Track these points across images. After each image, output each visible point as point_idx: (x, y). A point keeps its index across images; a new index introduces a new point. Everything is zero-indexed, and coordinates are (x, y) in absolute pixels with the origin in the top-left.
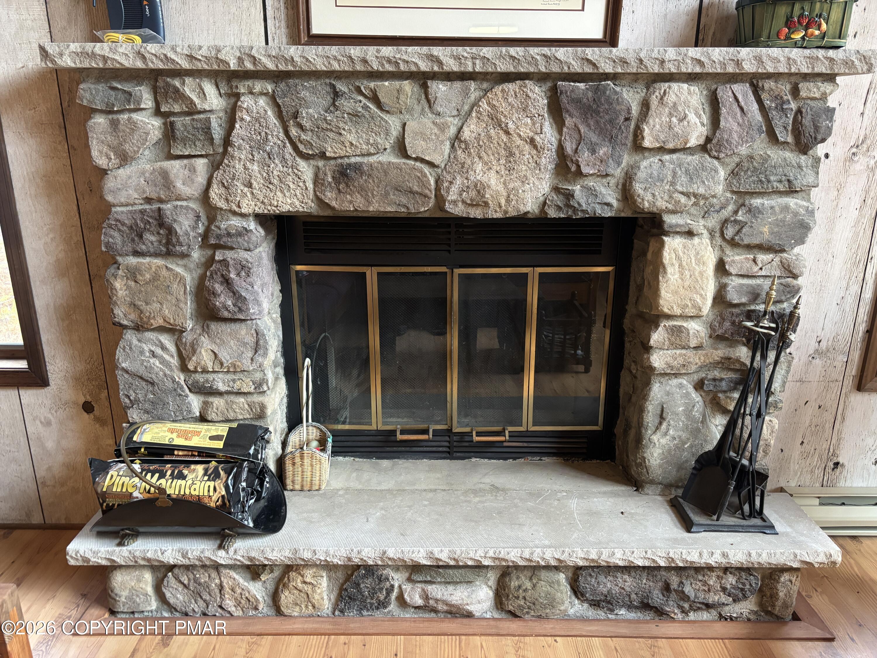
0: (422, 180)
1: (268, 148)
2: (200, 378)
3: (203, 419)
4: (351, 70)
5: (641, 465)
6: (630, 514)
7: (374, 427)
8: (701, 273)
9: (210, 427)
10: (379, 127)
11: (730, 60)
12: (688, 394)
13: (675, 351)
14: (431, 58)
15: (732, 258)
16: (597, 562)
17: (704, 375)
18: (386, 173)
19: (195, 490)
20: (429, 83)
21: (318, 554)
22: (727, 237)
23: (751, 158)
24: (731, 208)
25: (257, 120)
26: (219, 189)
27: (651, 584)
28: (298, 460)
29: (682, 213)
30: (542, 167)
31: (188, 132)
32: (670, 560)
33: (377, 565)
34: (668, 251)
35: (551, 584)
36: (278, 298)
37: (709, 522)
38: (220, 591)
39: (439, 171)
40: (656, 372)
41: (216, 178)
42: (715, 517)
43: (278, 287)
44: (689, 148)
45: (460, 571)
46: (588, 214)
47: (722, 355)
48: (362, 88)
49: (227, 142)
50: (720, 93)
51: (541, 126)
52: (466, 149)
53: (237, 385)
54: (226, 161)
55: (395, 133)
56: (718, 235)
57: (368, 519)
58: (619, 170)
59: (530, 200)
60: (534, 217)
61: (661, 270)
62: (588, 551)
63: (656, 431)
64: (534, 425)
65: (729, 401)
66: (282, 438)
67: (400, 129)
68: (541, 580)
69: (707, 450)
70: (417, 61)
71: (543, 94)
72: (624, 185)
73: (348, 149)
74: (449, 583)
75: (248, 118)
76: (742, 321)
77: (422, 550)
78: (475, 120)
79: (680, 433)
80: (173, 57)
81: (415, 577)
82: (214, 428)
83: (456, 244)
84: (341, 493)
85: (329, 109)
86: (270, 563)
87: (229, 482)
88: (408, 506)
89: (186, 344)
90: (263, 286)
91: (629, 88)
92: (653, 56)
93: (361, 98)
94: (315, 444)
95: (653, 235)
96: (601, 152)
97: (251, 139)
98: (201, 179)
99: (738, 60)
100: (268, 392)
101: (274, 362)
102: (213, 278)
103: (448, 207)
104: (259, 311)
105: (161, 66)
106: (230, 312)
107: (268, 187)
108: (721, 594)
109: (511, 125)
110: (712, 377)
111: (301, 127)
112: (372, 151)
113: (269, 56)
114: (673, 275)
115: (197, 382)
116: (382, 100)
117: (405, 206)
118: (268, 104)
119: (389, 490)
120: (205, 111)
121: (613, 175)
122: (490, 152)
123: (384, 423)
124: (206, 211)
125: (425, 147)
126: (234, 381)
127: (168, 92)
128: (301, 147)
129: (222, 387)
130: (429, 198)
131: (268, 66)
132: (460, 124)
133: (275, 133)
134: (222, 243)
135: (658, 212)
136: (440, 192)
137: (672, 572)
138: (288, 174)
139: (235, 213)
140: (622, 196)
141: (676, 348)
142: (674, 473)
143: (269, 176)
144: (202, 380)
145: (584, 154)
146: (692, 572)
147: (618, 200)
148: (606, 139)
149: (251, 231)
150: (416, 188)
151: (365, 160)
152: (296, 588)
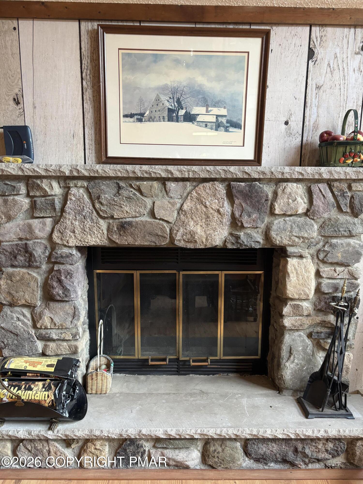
0: (163, 229)
1: (84, 214)
2: (43, 332)
3: (44, 354)
4: (127, 176)
5: (281, 379)
6: (275, 407)
7: (136, 357)
8: (308, 277)
9: (47, 360)
10: (141, 204)
11: (316, 173)
12: (304, 340)
13: (296, 317)
14: (167, 171)
15: (323, 269)
16: (257, 436)
17: (312, 330)
18: (144, 226)
19: (37, 396)
20: (167, 183)
21: (104, 432)
22: (320, 259)
23: (330, 219)
24: (321, 244)
25: (78, 200)
26: (58, 234)
27: (287, 448)
28: (94, 377)
29: (296, 246)
30: (224, 224)
31: (43, 205)
32: (297, 435)
33: (137, 439)
34: (290, 266)
35: (232, 449)
36: (86, 287)
37: (318, 412)
38: (49, 454)
39: (172, 225)
40: (287, 329)
41: (56, 228)
42: (321, 409)
43: (87, 282)
44: (299, 214)
45: (182, 441)
46: (248, 246)
47: (321, 320)
48: (133, 185)
49: (63, 210)
50: (312, 188)
51: (223, 204)
52: (185, 214)
53: (63, 336)
54: (62, 220)
55: (149, 206)
56: (315, 257)
57: (132, 411)
58: (263, 225)
59: (218, 240)
60: (220, 247)
61: (287, 275)
62: (252, 430)
63: (288, 360)
64: (224, 355)
65: (326, 344)
66: (86, 364)
67: (152, 205)
68: (227, 447)
69: (316, 371)
70: (160, 172)
71: (224, 188)
72: (266, 232)
73: (125, 214)
74: (176, 448)
75: (74, 199)
76: (331, 302)
77: (161, 430)
78: (190, 201)
79: (301, 362)
80: (38, 170)
81: (157, 445)
82: (49, 360)
83: (181, 259)
84: (118, 395)
85: (116, 195)
86: (77, 438)
87: (56, 392)
88: (154, 403)
89: (36, 314)
90: (78, 283)
91: (267, 185)
92: (278, 170)
93: (132, 190)
94: (104, 367)
95: (283, 257)
96: (254, 216)
97: (75, 209)
98: (48, 229)
99: (320, 173)
100: (79, 340)
101: (83, 322)
102: (52, 279)
103: (176, 243)
104: (76, 296)
105: (31, 174)
106: (60, 297)
107: (83, 233)
108: (326, 453)
109: (208, 203)
110: (316, 331)
111: (101, 203)
112: (138, 215)
113: (86, 169)
114: (293, 278)
115: (42, 334)
116: (143, 191)
117: (154, 242)
118: (85, 192)
119: (144, 394)
120: (52, 195)
121: (260, 228)
122: (197, 216)
123: (142, 355)
124: (50, 245)
125: (164, 214)
126: (61, 333)
127: (34, 186)
128: (101, 213)
129: (55, 337)
130: (167, 238)
131: (85, 174)
132: (182, 202)
133: (88, 206)
134: (58, 261)
135: (284, 246)
136: (172, 235)
137: (299, 441)
138: (94, 227)
139: (65, 246)
140: (265, 238)
141: (297, 316)
142: (299, 383)
143: (84, 227)
144: (44, 333)
145: (245, 218)
146: (309, 441)
147: (263, 240)
148: (256, 210)
149: (74, 255)
150: (160, 233)
151: (134, 220)
152: (91, 452)
